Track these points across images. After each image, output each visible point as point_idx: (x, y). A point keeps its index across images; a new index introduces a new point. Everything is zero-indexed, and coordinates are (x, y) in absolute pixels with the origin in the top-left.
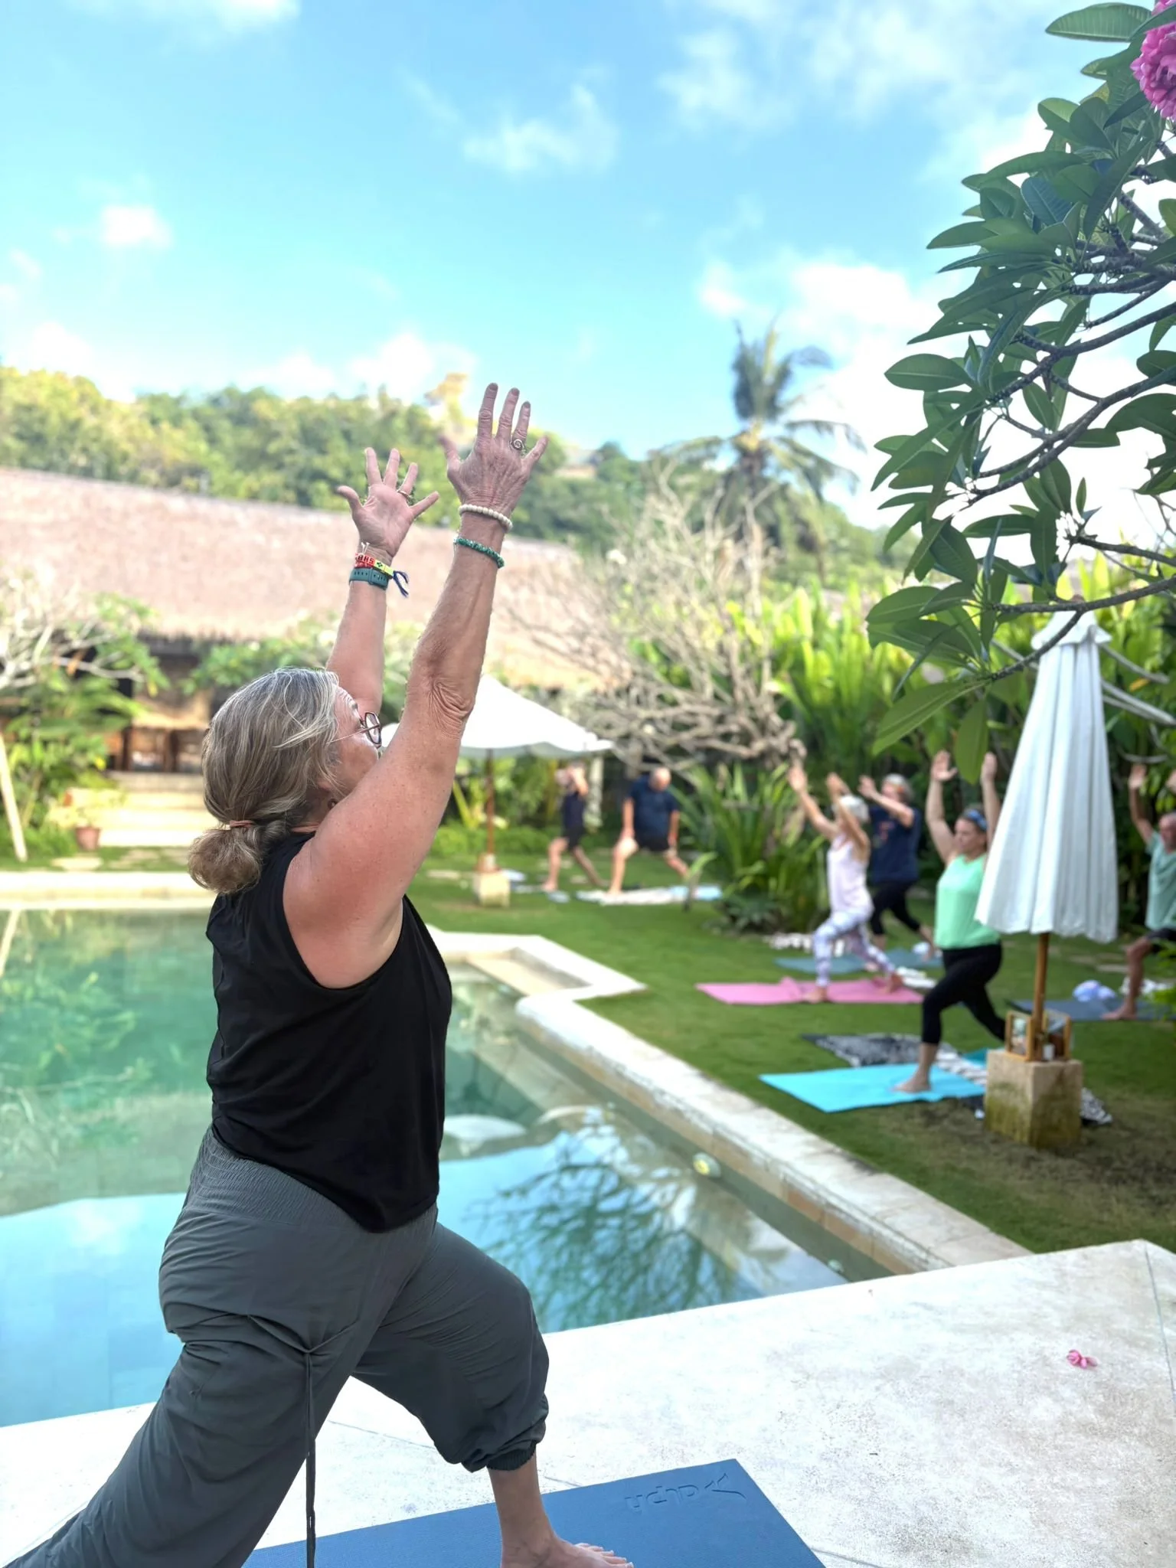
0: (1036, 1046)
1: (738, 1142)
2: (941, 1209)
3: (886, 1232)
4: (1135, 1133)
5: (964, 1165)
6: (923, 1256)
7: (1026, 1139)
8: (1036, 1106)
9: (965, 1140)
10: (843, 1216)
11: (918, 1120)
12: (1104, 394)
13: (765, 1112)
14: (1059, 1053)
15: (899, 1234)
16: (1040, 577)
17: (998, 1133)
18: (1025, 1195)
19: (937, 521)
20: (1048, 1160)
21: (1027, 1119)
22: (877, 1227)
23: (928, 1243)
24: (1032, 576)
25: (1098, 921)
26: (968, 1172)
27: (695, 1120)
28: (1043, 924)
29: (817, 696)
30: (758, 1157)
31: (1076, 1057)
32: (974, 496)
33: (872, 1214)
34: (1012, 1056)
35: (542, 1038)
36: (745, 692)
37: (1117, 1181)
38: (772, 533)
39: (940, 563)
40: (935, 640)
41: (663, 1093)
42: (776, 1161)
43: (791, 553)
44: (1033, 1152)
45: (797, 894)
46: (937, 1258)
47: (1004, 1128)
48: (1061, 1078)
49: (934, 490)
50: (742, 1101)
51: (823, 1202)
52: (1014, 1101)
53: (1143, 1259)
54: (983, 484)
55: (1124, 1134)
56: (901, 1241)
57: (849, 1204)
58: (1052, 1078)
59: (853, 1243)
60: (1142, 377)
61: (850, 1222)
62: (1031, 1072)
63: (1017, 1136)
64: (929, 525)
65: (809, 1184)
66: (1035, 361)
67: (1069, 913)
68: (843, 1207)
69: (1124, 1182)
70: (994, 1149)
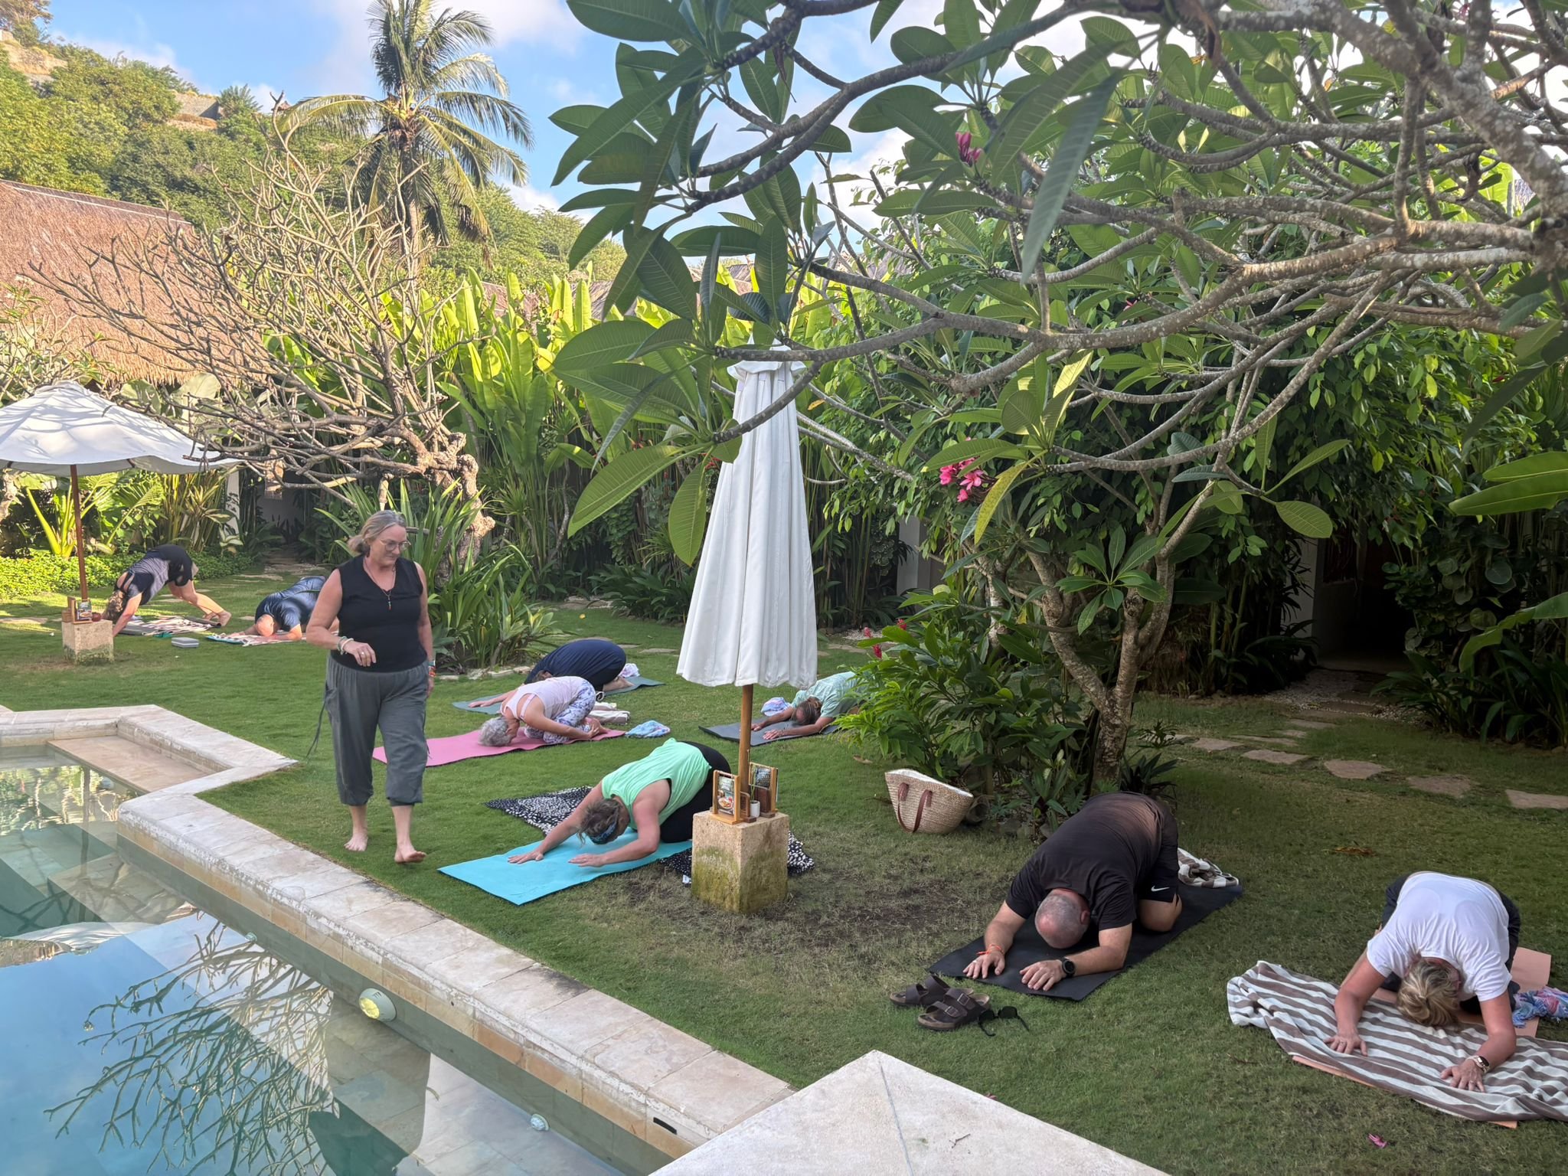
0: (743, 803)
1: (415, 972)
2: (656, 1030)
3: (598, 1074)
4: (837, 874)
5: (677, 952)
6: (642, 1099)
7: (735, 907)
8: (745, 870)
9: (673, 916)
10: (546, 1056)
11: (623, 899)
12: (849, 79)
13: (448, 923)
14: (765, 809)
15: (612, 1074)
16: (767, 310)
17: (707, 902)
18: (742, 982)
19: (647, 230)
20: (760, 929)
21: (737, 885)
22: (586, 1068)
23: (647, 1083)
24: (756, 309)
25: (800, 668)
26: (681, 963)
27: (360, 947)
28: (748, 677)
29: (489, 399)
30: (440, 992)
31: (782, 809)
32: (690, 202)
33: (581, 1052)
34: (719, 818)
35: (154, 850)
36: (405, 399)
37: (826, 942)
38: (432, 218)
39: (646, 288)
40: (645, 391)
41: (318, 915)
42: (465, 994)
43: (455, 239)
44: (744, 921)
45: (477, 623)
46: (657, 1100)
47: (712, 896)
48: (768, 836)
49: (642, 187)
50: (418, 912)
51: (522, 1041)
52: (724, 867)
53: (879, 1081)
54: (703, 184)
55: (826, 877)
56: (615, 1082)
57: (553, 1042)
58: (760, 837)
59: (560, 1087)
60: (895, 62)
61: (556, 1062)
62: (739, 835)
63: (727, 904)
64: (636, 237)
65: (503, 1020)
66: (763, 23)
67: (773, 664)
68: (545, 1045)
69: (834, 941)
70: (704, 923)
